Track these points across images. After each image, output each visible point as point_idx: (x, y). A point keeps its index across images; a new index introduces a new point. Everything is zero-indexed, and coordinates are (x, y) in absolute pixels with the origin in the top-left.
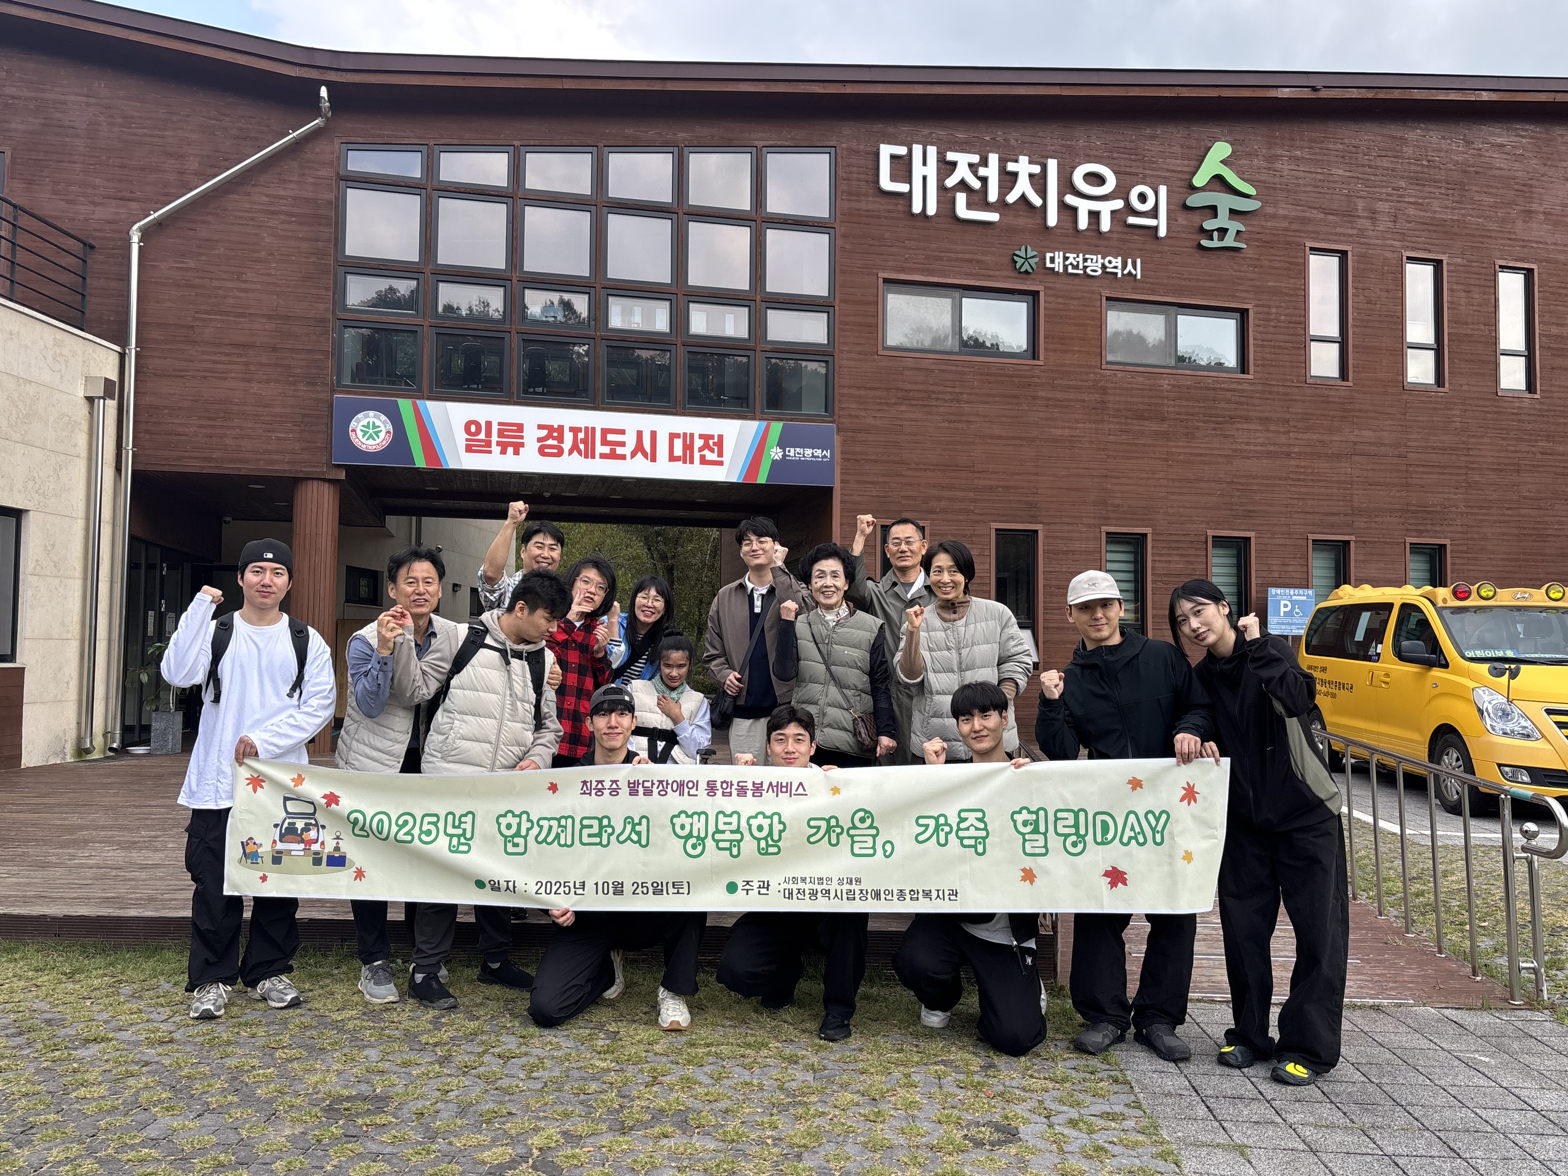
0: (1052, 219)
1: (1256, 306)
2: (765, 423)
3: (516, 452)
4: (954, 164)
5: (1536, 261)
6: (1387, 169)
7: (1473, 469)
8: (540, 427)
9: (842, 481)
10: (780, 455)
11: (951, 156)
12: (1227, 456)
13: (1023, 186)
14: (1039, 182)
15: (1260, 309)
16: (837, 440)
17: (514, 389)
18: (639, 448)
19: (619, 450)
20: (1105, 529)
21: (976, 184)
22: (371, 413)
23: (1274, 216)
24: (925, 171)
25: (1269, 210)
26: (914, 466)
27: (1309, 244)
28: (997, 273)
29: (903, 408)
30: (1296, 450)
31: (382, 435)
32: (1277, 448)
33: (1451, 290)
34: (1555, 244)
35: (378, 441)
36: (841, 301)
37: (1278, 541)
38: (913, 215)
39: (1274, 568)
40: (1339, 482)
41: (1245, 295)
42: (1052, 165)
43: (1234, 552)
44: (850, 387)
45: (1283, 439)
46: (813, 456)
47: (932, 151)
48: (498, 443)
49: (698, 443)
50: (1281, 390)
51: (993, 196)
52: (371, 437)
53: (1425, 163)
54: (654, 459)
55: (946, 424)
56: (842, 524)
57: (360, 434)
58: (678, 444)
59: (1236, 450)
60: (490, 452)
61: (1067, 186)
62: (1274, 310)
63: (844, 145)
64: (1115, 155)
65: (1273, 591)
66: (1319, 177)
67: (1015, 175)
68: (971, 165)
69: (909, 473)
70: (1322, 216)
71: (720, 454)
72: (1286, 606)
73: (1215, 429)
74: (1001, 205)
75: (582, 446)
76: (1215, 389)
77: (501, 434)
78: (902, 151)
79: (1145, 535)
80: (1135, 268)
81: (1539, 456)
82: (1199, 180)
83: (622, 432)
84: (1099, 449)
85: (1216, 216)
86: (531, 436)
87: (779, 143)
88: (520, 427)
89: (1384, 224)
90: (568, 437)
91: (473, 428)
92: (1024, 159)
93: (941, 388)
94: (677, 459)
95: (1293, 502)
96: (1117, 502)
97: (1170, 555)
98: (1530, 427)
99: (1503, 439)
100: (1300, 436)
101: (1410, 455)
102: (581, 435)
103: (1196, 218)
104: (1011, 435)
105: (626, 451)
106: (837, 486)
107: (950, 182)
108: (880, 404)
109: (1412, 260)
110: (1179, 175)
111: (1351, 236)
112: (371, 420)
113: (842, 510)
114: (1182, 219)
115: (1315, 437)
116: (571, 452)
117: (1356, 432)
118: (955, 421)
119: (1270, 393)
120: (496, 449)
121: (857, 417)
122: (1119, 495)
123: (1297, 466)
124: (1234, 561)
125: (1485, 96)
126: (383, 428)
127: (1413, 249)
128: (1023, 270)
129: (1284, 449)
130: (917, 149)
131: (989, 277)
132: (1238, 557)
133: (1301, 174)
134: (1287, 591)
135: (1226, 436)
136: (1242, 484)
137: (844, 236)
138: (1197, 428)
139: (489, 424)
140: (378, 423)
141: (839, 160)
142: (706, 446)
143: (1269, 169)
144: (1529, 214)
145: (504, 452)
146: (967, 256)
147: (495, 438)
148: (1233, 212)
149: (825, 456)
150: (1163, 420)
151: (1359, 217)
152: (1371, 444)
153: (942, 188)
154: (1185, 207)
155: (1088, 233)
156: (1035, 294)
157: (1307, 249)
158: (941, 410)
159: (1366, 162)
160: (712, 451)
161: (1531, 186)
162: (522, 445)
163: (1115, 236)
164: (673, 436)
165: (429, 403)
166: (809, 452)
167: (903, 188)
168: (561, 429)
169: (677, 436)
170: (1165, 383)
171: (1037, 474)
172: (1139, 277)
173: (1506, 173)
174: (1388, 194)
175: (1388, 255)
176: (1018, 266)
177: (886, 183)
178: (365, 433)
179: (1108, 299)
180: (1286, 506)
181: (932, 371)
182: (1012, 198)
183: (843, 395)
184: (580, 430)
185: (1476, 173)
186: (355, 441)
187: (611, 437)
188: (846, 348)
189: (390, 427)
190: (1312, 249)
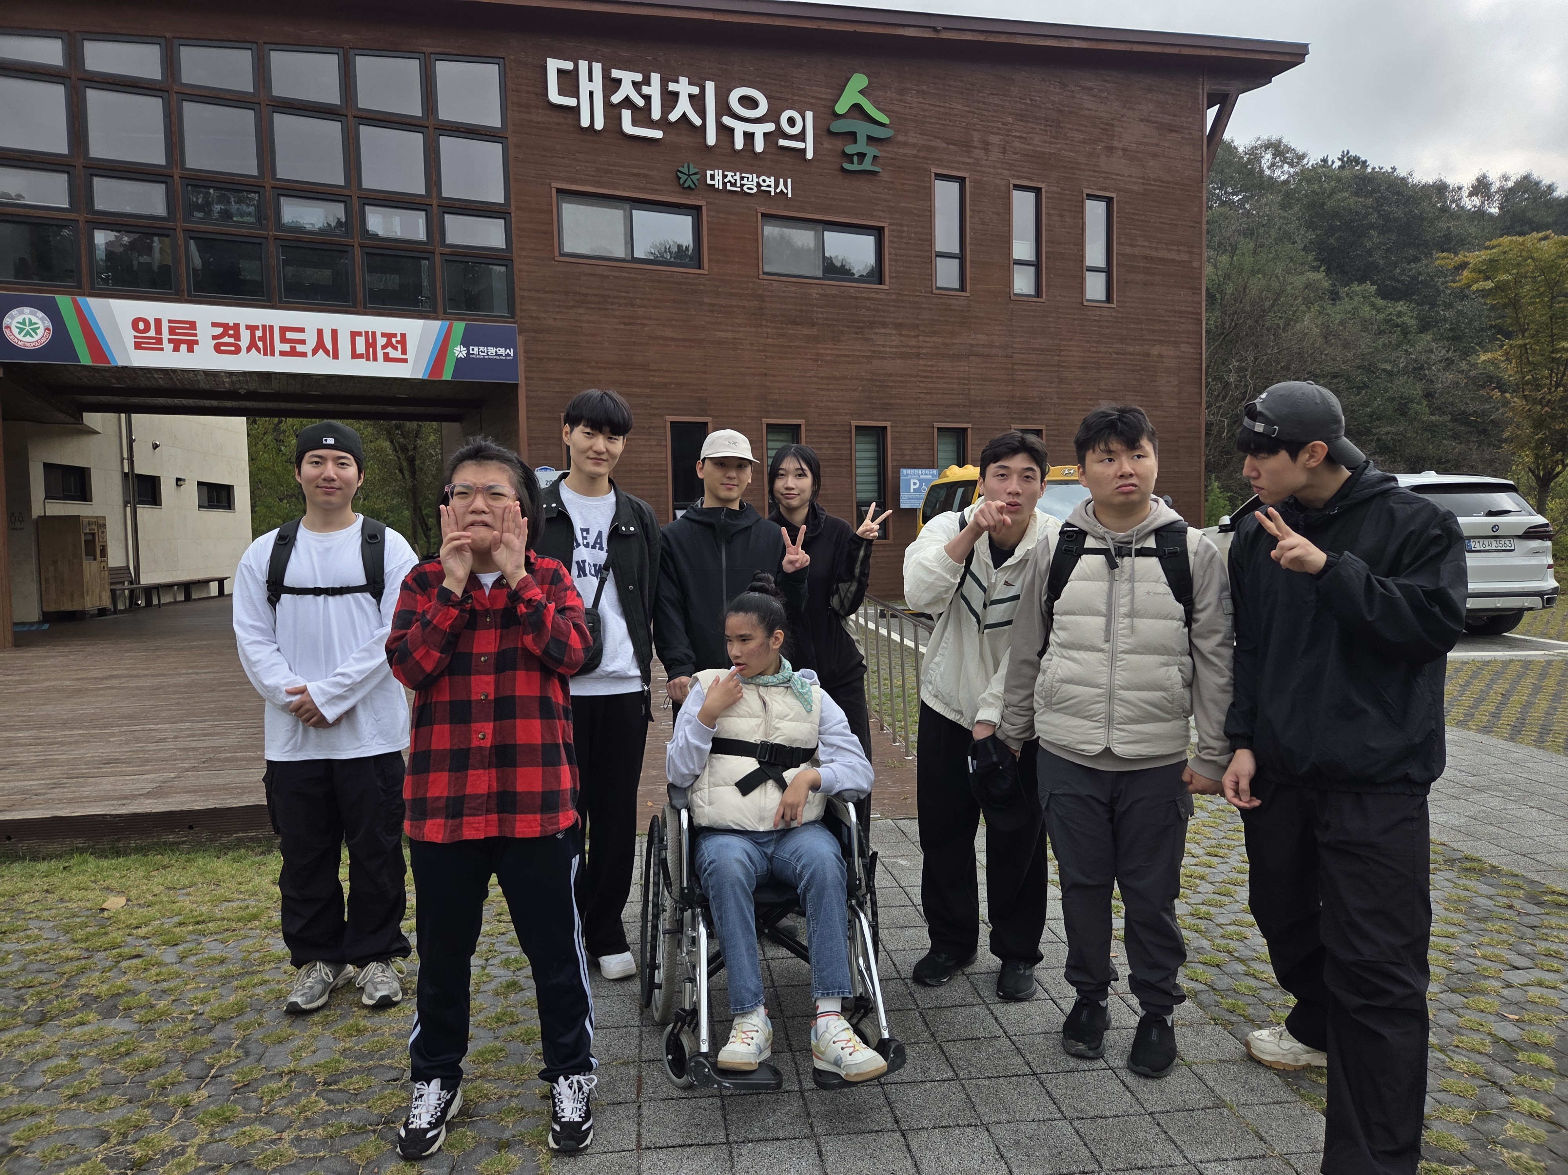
0: (711, 139)
1: (890, 224)
2: (447, 323)
3: (190, 350)
4: (619, 82)
5: (1116, 190)
6: (997, 105)
7: (1064, 367)
8: (214, 325)
9: (527, 378)
10: (464, 353)
11: (616, 73)
12: (866, 357)
13: (684, 106)
14: (698, 102)
15: (894, 227)
16: (520, 339)
17: (185, 286)
18: (320, 345)
19: (300, 348)
20: (765, 421)
21: (641, 102)
22: (27, 310)
23: (905, 144)
24: (591, 86)
25: (901, 138)
26: (593, 364)
27: (935, 170)
28: (663, 188)
29: (581, 311)
30: (924, 351)
31: (41, 332)
32: (908, 350)
33: (1048, 214)
34: (1130, 176)
35: (36, 338)
36: (517, 208)
37: (909, 430)
38: (582, 129)
39: (907, 452)
40: (959, 378)
41: (881, 214)
42: (710, 86)
43: (875, 439)
44: (529, 290)
45: (913, 342)
46: (497, 354)
47: (597, 67)
48: (170, 341)
49: (381, 341)
50: (911, 299)
51: (656, 114)
52: (28, 333)
53: (1028, 101)
54: (336, 356)
55: (622, 326)
56: (528, 418)
57: (16, 331)
58: (360, 342)
59: (874, 352)
60: (162, 349)
61: (724, 108)
62: (905, 229)
63: (512, 57)
64: (767, 81)
65: (904, 471)
66: (942, 110)
67: (676, 95)
68: (635, 84)
69: (589, 371)
70: (944, 145)
71: (404, 352)
72: (915, 484)
73: (856, 333)
74: (663, 123)
75: (260, 344)
76: (856, 298)
77: (172, 331)
78: (568, 65)
79: (799, 426)
80: (786, 188)
81: (1114, 356)
82: (841, 107)
83: (302, 330)
84: (759, 351)
85: (855, 142)
86: (205, 335)
87: (448, 51)
88: (193, 325)
89: (995, 154)
90: (245, 336)
91: (141, 326)
92: (684, 80)
93: (616, 293)
94: (361, 356)
95: (921, 395)
96: (776, 397)
97: (820, 443)
98: (1108, 331)
99: (1087, 342)
100: (928, 339)
101: (1015, 355)
102: (259, 333)
103: (838, 144)
104: (681, 337)
105: (308, 348)
106: (522, 382)
107: (616, 99)
108: (559, 306)
109: (1018, 187)
110: (823, 103)
111: (969, 164)
112: (27, 317)
113: (528, 405)
114: (827, 144)
115: (940, 340)
116: (249, 350)
117: (973, 336)
118: (630, 324)
119: (903, 301)
120: (168, 347)
121: (538, 318)
122: (777, 391)
123: (925, 365)
124: (874, 447)
125: (1077, 44)
126: (40, 325)
127: (1018, 177)
128: (686, 185)
129: (915, 350)
130: (583, 65)
131: (656, 191)
132: (878, 444)
133: (927, 107)
134: (916, 471)
135: (866, 340)
136: (880, 381)
137: (516, 146)
138: (842, 332)
139: (158, 322)
140: (34, 320)
141: (508, 71)
142: (389, 344)
143: (900, 101)
144: (1110, 149)
145: (176, 349)
146: (635, 171)
147: (165, 335)
148: (871, 139)
149: (508, 355)
150: (813, 325)
151: (975, 147)
152: (984, 346)
153: (608, 104)
154: (830, 133)
155: (744, 153)
156: (698, 208)
157: (933, 175)
158: (617, 313)
159: (981, 99)
160: (396, 348)
161: (1113, 125)
162: (196, 342)
163: (769, 156)
164: (354, 335)
165: (90, 300)
166: (492, 350)
167: (571, 102)
168: (236, 327)
169: (360, 334)
170: (814, 292)
171: (705, 373)
172: (790, 195)
173: (1093, 113)
174: (999, 129)
175: (998, 182)
176: (682, 181)
177: (554, 97)
178: (21, 330)
179: (763, 215)
180: (916, 399)
181: (607, 277)
182: (674, 117)
183: (523, 298)
184: (257, 328)
185: (1070, 112)
186: (10, 338)
187: (289, 335)
188: (524, 253)
189: (48, 323)
190: (936, 175)
